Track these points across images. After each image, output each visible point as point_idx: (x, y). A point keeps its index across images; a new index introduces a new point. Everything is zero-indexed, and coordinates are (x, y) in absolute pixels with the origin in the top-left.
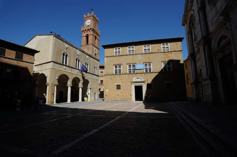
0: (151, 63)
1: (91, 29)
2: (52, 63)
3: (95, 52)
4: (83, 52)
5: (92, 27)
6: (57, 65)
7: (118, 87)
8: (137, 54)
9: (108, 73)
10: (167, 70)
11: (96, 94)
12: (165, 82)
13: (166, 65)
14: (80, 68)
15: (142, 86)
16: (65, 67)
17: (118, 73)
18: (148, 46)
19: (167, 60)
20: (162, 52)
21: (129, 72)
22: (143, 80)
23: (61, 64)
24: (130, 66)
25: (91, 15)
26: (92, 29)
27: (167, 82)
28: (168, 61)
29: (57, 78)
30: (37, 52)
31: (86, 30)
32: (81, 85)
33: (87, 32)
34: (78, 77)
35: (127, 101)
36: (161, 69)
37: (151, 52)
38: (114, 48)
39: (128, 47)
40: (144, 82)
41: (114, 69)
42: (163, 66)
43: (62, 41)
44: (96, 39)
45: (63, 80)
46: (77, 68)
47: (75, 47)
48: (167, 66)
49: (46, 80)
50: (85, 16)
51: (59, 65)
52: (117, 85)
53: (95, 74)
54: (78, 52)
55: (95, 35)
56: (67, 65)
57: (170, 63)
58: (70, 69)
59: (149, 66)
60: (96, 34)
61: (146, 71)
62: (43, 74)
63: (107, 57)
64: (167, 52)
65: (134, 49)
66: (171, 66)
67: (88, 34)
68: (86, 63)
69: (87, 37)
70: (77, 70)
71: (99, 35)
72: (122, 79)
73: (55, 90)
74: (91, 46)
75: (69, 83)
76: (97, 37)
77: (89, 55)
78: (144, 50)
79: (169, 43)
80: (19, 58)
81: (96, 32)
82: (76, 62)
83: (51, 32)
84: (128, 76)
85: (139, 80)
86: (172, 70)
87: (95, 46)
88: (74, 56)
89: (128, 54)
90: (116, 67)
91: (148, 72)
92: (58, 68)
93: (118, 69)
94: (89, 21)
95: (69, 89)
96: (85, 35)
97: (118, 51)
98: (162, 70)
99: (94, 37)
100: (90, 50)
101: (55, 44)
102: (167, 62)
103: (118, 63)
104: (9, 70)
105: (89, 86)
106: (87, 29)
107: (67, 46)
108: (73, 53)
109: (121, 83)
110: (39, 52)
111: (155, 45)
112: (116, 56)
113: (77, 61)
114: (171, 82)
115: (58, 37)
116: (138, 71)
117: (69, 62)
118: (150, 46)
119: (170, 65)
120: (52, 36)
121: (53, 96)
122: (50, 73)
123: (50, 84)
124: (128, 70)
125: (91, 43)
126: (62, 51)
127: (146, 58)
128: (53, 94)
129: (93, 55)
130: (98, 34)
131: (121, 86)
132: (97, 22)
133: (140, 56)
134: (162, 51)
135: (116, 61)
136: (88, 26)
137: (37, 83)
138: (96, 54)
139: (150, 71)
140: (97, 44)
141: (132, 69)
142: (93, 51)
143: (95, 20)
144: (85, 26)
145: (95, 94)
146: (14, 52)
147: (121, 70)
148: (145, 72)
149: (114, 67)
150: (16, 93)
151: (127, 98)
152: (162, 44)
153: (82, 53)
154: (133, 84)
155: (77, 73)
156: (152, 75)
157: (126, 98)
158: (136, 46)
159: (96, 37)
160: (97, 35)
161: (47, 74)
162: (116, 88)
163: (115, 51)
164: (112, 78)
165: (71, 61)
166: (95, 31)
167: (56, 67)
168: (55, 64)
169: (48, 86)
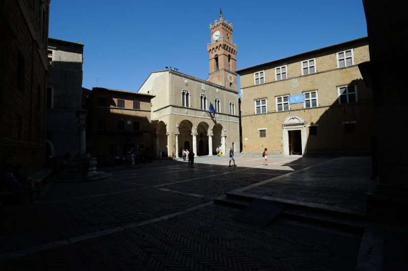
0: (316, 91)
1: (220, 45)
2: (170, 107)
3: (229, 80)
4: (210, 84)
5: (222, 43)
6: (176, 109)
7: (263, 133)
8: (291, 79)
9: (246, 113)
10: (348, 102)
11: (235, 145)
12: (343, 123)
13: (345, 92)
14: (207, 109)
15: (300, 131)
16: (186, 110)
17: (262, 112)
18: (310, 61)
19: (349, 81)
20: (337, 69)
21: (279, 109)
22: (302, 121)
23: (181, 107)
24: (280, 100)
25: (220, 22)
26: (222, 45)
27: (347, 123)
28: (349, 85)
29: (177, 126)
30: (153, 97)
31: (213, 49)
32: (210, 133)
33: (215, 51)
34: (206, 121)
35: (275, 155)
36: (334, 100)
37: (316, 72)
38: (254, 73)
39: (276, 68)
40: (303, 124)
41: (256, 106)
42: (339, 94)
43: (180, 77)
44: (231, 60)
45: (185, 127)
46: (203, 109)
47: (198, 81)
48: (348, 93)
49: (166, 130)
50: (211, 26)
51: (179, 109)
52: (260, 130)
53: (232, 114)
54: (203, 86)
55: (228, 53)
56: (189, 107)
57: (354, 86)
58: (193, 111)
59: (312, 97)
60: (229, 51)
61: (308, 105)
62: (162, 122)
63: (243, 88)
64: (349, 67)
65: (286, 70)
66: (356, 92)
67: (217, 55)
68: (216, 101)
69: (216, 59)
70: (204, 112)
71: (235, 51)
72: (268, 121)
73: (177, 141)
74: (222, 73)
75: (194, 131)
76: (232, 56)
77: (221, 88)
78: (304, 69)
79: (352, 50)
80: (136, 107)
81: (230, 48)
82: (201, 102)
83: (167, 67)
84: (278, 116)
85: (296, 121)
86: (357, 100)
87: (229, 71)
88: (198, 92)
89: (276, 80)
90: (258, 102)
91: (311, 107)
92: (178, 113)
93: (261, 105)
94: (218, 33)
95: (194, 138)
96: (213, 56)
97: (259, 77)
98: (337, 101)
99: (227, 57)
100: (221, 79)
101: (172, 82)
102: (347, 86)
103: (260, 96)
104: (129, 122)
105: (223, 133)
106: (215, 47)
107: (186, 81)
108: (196, 90)
109: (266, 127)
110: (155, 97)
111: (324, 57)
112: (257, 86)
113: (203, 100)
114: (355, 122)
115: (174, 72)
116: (294, 107)
117: (191, 103)
118: (315, 60)
119: (354, 91)
120: (168, 72)
121: (174, 148)
122: (170, 120)
123: (170, 134)
124: (277, 106)
125: (223, 67)
126: (181, 90)
127: (307, 84)
128: (175, 146)
129: (228, 87)
130: (232, 51)
131: (267, 132)
132: (231, 30)
133: (296, 80)
134: (338, 67)
135: (258, 93)
136: (217, 41)
137: (157, 132)
138: (231, 84)
139: (314, 104)
140: (233, 67)
141: (283, 104)
142: (226, 80)
143: (226, 29)
144: (213, 43)
145: (233, 144)
146: (132, 102)
147: (266, 107)
148: (305, 107)
149: (255, 102)
150: (138, 146)
151: (276, 151)
152: (337, 54)
153: (209, 86)
154: (286, 127)
155: (203, 117)
156: (317, 112)
157: (274, 149)
158: (288, 65)
159: (229, 56)
160: (232, 53)
161: (166, 121)
162: (258, 135)
163: (255, 78)
164: (253, 120)
165: (194, 102)
166: (228, 46)
167: (175, 112)
168: (174, 108)
169: (168, 137)
